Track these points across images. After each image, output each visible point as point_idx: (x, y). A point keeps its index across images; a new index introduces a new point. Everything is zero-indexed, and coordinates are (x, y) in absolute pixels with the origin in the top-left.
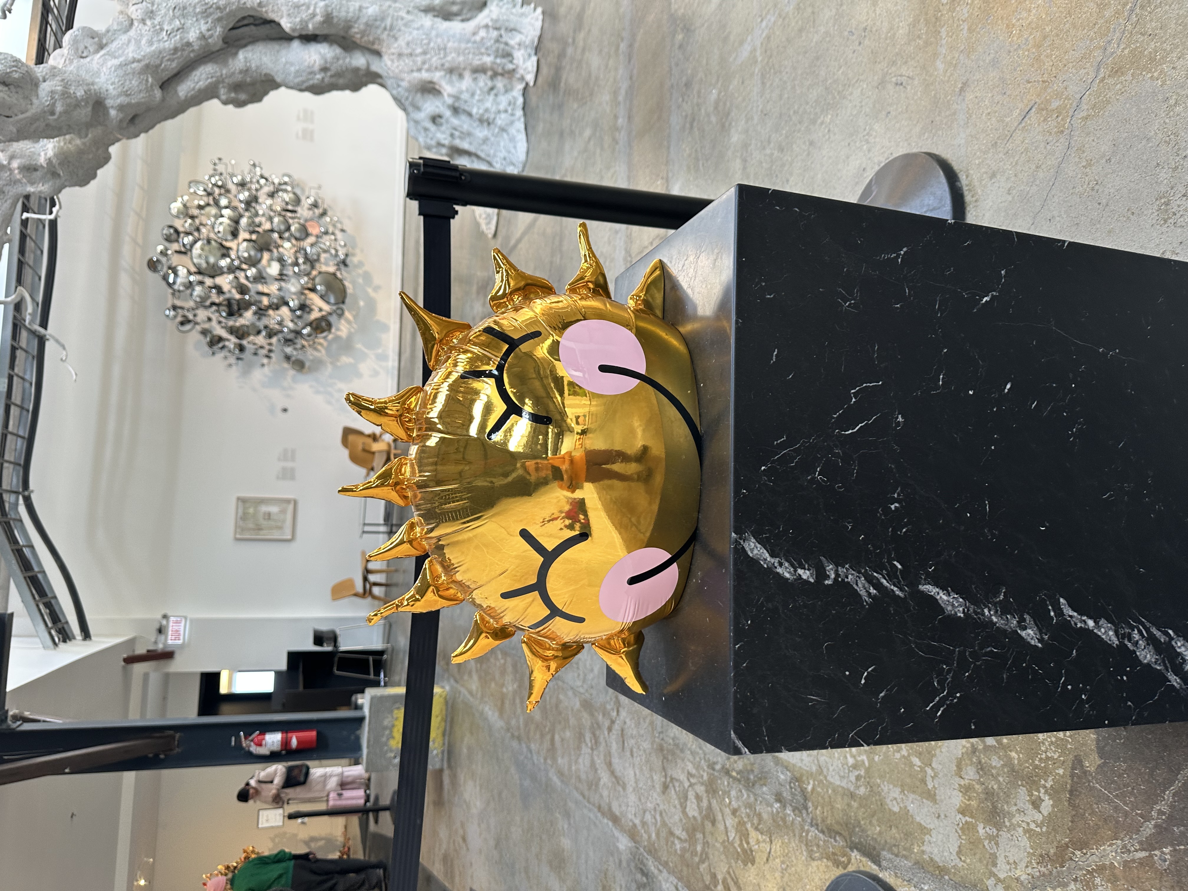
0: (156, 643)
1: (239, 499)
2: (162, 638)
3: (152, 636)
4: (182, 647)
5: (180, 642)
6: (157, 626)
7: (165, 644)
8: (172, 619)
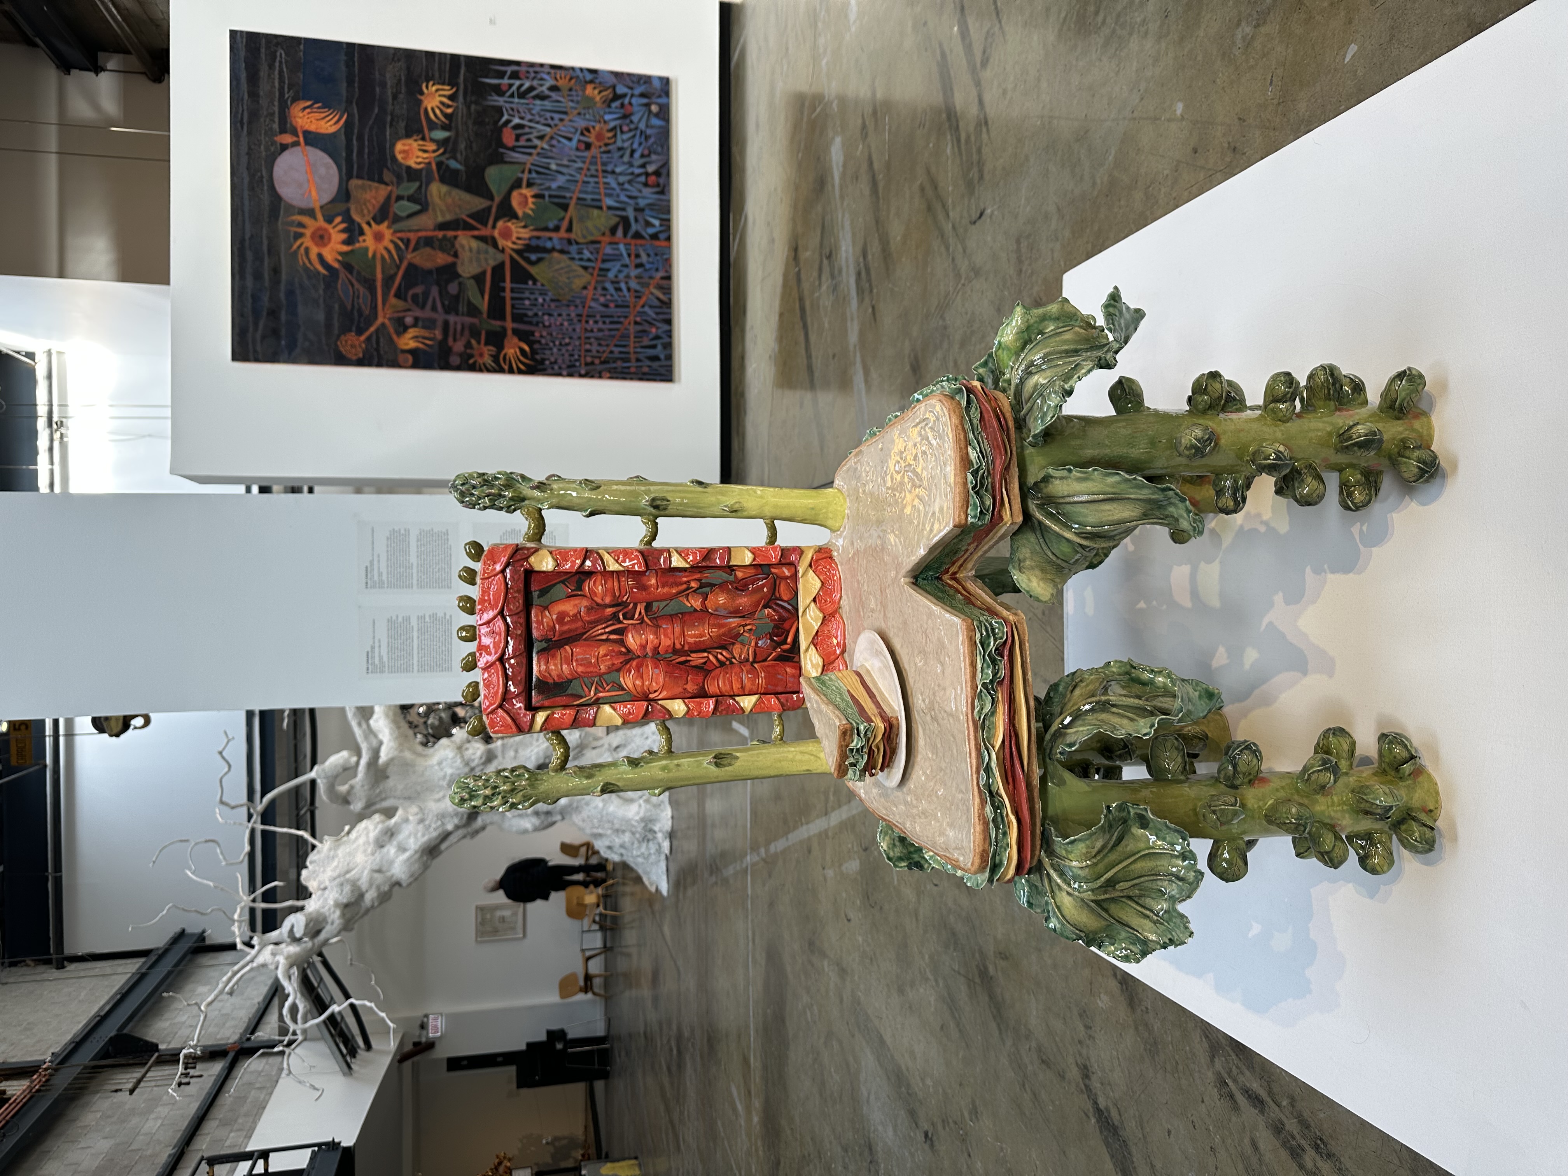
0: (420, 1036)
1: (477, 908)
2: (424, 1032)
3: (417, 1031)
4: (440, 1038)
5: (439, 1034)
6: (419, 1022)
7: (427, 1037)
8: (431, 1017)
